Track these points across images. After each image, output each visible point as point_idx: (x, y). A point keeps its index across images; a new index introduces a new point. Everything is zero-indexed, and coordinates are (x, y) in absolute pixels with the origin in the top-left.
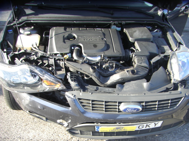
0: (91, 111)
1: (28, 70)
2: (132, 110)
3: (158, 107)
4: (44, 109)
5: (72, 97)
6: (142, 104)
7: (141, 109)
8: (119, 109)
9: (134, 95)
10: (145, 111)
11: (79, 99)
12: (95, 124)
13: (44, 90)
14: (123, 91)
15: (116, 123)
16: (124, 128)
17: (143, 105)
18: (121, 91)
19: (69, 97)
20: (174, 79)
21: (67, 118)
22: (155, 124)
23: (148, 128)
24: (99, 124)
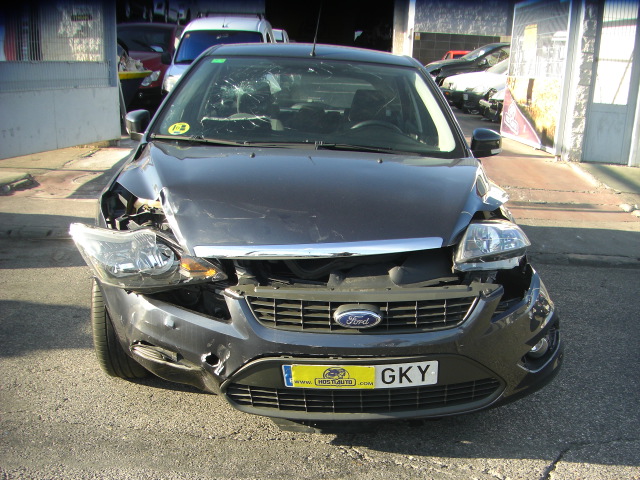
0: (275, 327)
1: (153, 237)
2: (358, 319)
3: (419, 319)
4: (174, 326)
5: (237, 295)
6: (382, 309)
7: (379, 318)
8: (333, 320)
9: (366, 290)
10: (391, 327)
11: (251, 299)
12: (282, 358)
13: (182, 281)
14: (343, 284)
15: (328, 357)
16: (347, 376)
17: (385, 312)
18: (339, 284)
19: (231, 296)
20: (457, 264)
21: (223, 347)
22: (419, 367)
23: (405, 384)
24: (291, 358)
